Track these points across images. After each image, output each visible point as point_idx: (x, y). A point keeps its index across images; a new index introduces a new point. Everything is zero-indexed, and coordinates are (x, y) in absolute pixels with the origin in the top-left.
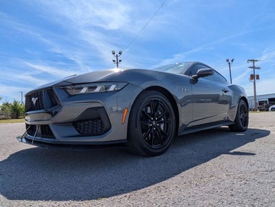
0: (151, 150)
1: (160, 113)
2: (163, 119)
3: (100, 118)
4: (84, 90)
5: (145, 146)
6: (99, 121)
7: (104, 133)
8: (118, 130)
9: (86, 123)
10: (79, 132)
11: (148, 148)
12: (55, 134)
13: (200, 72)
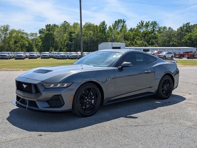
0: (85, 114)
1: (92, 94)
2: (93, 97)
3: (59, 99)
4: (52, 86)
5: (81, 112)
6: (59, 100)
7: (61, 107)
8: (68, 105)
9: (53, 101)
10: (50, 105)
11: (83, 113)
12: (39, 106)
13: (122, 65)
